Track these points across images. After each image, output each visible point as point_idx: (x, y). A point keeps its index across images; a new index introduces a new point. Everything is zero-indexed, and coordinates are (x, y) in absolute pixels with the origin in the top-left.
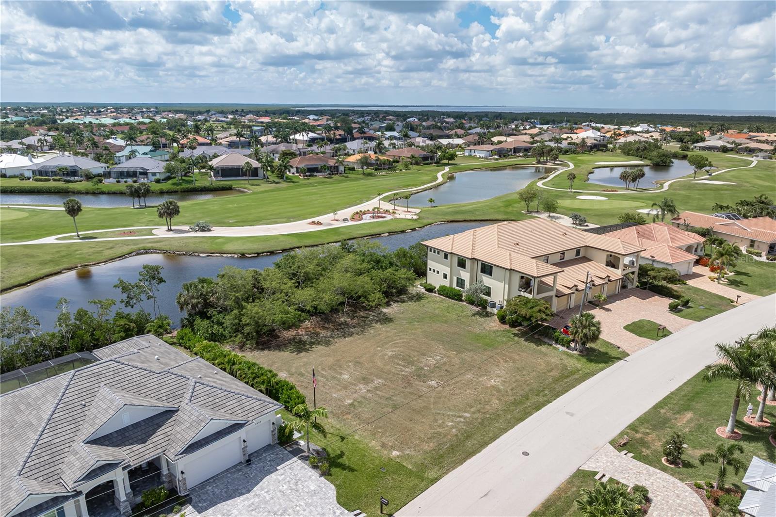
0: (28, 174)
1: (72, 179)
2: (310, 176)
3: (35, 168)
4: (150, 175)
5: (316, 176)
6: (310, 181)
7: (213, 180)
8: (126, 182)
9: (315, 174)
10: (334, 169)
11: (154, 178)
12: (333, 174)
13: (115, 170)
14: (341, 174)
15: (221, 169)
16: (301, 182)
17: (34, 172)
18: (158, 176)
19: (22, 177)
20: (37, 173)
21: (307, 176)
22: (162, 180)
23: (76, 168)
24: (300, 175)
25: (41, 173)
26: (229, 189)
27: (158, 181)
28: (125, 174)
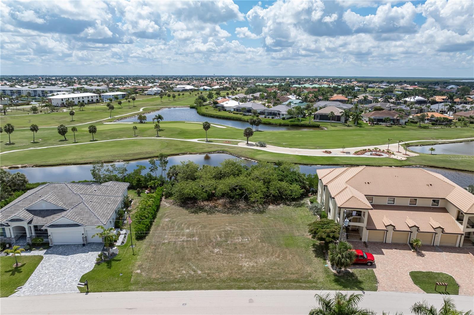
0: (232, 110)
1: (248, 114)
2: (376, 124)
3: (235, 108)
4: (281, 115)
5: (381, 124)
6: (373, 127)
7: (312, 121)
8: (269, 118)
9: (381, 123)
10: (397, 121)
11: (282, 117)
12: (394, 125)
13: (267, 111)
14: (401, 125)
15: (320, 115)
16: (366, 127)
17: (234, 109)
18: (285, 116)
19: (230, 112)
20: (236, 110)
21: (373, 124)
22: (287, 118)
23: (251, 109)
24: (370, 123)
25: (237, 110)
26: (318, 127)
27: (284, 119)
28: (272, 114)
